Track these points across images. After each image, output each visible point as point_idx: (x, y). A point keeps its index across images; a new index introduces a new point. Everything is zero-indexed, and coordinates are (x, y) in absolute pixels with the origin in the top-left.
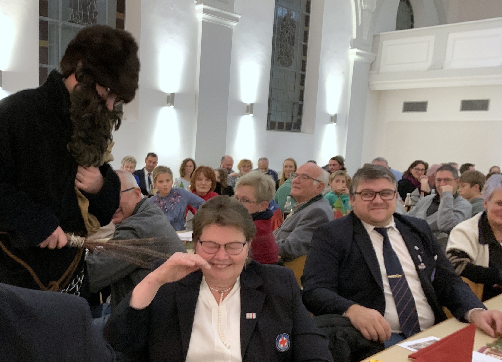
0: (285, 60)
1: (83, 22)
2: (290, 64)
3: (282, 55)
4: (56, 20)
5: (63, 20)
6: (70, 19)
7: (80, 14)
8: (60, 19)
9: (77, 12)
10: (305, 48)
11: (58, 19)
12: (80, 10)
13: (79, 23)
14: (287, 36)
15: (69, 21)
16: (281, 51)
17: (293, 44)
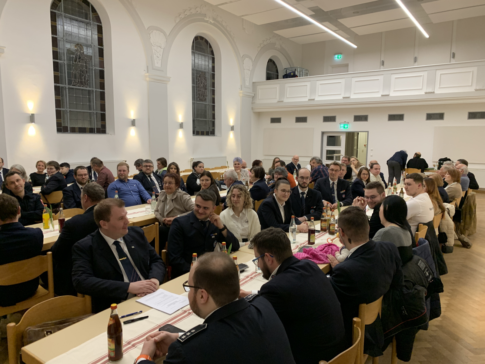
0: (202, 98)
1: (80, 85)
2: (205, 99)
3: (200, 96)
4: (64, 85)
5: (68, 85)
6: (73, 84)
7: (79, 81)
8: (67, 84)
9: (77, 80)
10: (213, 91)
11: (66, 84)
12: (78, 79)
13: (78, 86)
14: (202, 85)
15: (73, 85)
16: (199, 94)
17: (206, 89)
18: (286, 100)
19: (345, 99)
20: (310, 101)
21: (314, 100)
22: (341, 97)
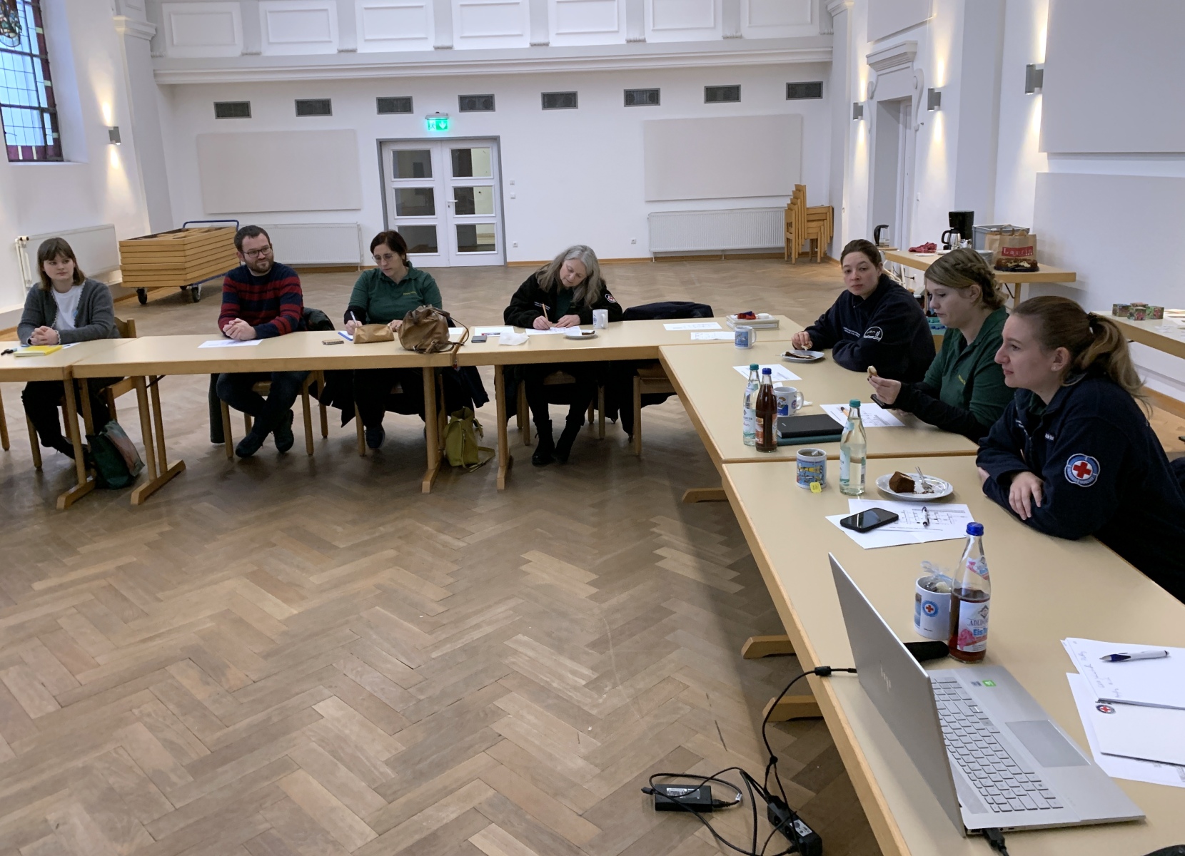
18: (269, 52)
19: (439, 51)
20: (343, 54)
21: (354, 51)
22: (428, 47)
